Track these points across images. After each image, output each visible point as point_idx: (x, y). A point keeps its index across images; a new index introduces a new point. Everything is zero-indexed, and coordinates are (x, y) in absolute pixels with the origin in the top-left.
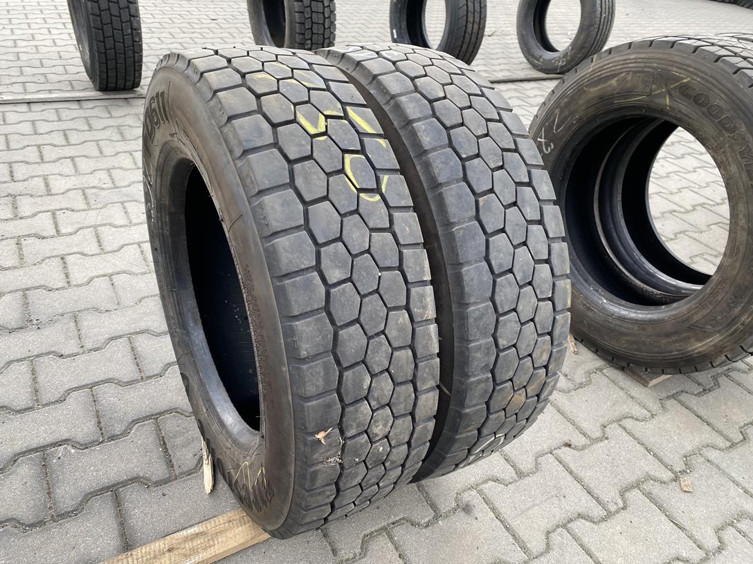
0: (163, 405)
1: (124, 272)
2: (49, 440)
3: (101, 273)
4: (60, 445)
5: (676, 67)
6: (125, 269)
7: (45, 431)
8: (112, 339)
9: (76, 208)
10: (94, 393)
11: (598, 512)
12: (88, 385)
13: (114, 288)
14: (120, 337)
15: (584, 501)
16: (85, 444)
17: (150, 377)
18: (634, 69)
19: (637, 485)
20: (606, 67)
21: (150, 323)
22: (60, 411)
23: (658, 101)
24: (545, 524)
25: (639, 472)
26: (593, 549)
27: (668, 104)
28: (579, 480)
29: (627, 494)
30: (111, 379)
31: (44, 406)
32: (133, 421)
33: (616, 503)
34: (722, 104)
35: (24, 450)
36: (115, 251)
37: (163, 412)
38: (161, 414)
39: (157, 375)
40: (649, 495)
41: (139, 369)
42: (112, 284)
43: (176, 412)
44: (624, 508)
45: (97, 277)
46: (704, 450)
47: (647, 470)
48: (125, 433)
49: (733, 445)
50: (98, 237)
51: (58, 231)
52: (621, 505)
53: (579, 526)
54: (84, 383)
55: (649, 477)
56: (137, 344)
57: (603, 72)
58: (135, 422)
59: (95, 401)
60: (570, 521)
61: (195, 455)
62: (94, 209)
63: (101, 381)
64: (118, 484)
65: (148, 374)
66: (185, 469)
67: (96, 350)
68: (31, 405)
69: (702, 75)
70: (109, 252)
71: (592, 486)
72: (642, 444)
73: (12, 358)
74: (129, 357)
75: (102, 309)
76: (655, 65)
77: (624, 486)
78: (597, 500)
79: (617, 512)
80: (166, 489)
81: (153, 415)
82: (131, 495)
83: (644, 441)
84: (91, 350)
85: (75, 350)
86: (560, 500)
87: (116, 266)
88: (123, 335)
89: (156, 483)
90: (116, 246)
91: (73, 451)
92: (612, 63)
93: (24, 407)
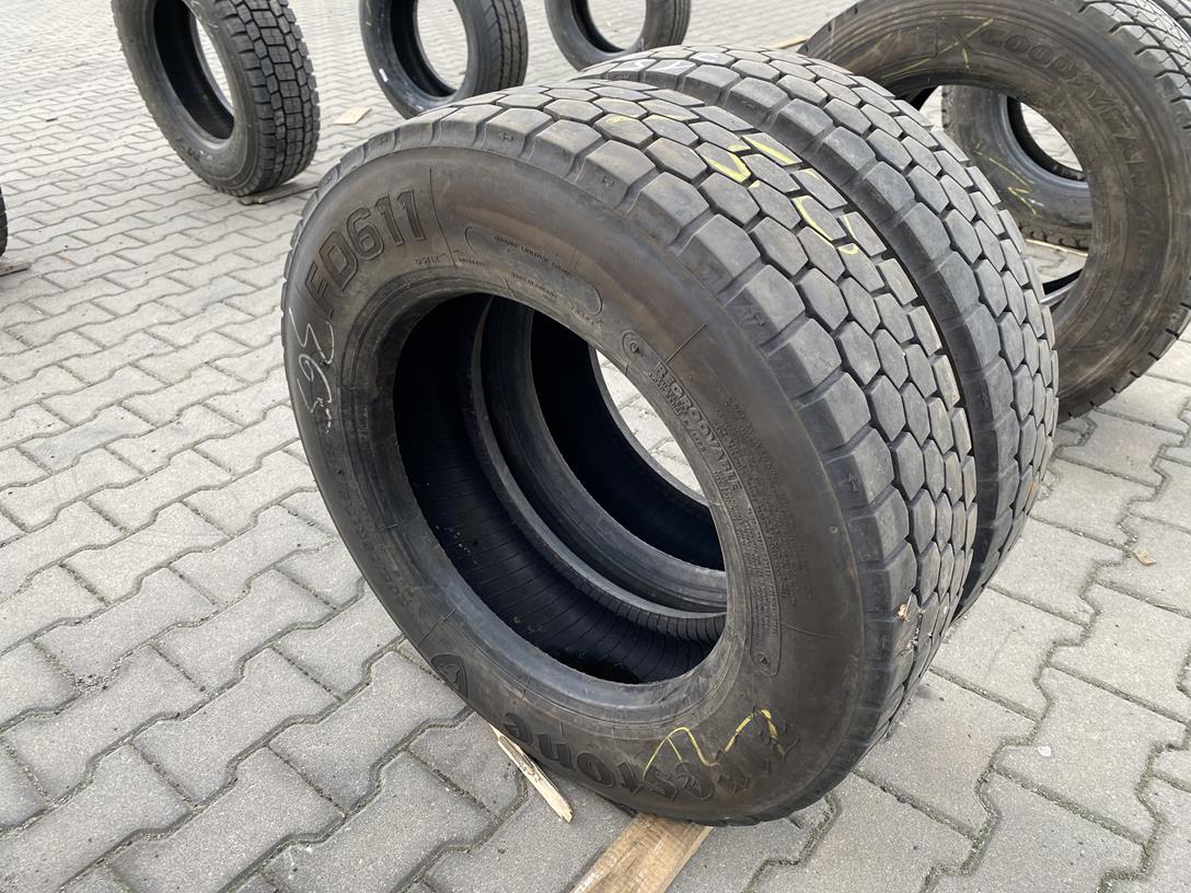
0: (402, 725)
1: (188, 551)
2: (257, 850)
3: (148, 565)
4: (280, 850)
5: (968, 9)
6: (186, 546)
7: (239, 839)
8: (244, 659)
9: (26, 479)
10: (278, 751)
11: (1074, 631)
12: (257, 743)
13: (189, 582)
14: (256, 651)
15: (1048, 624)
16: (322, 831)
17: (351, 693)
18: (903, 26)
19: (1091, 580)
20: (856, 33)
21: (290, 613)
22: (241, 800)
23: (951, 60)
24: (1026, 671)
25: (1083, 563)
26: (1099, 677)
27: (967, 61)
28: (1024, 600)
29: (1089, 595)
30: (290, 718)
31: (207, 802)
32: (373, 766)
33: (1084, 611)
34: (1048, 42)
35: (226, 882)
36: (147, 525)
37: (411, 735)
38: (409, 738)
39: (360, 684)
40: (1111, 585)
41: (324, 687)
42: (181, 576)
43: (430, 727)
44: (1098, 613)
45: (146, 574)
46: (1133, 507)
47: (1090, 556)
48: (373, 789)
49: (1158, 490)
50: (100, 513)
51: (21, 526)
52: (1092, 611)
53: (1064, 655)
54: (249, 742)
55: (1099, 565)
56: (294, 652)
57: (853, 41)
58: (377, 765)
59: (287, 762)
60: (1049, 655)
61: (506, 776)
62: (58, 472)
63: (276, 728)
64: (419, 866)
65: (346, 688)
66: (506, 802)
67: (231, 684)
68: (184, 811)
69: (1008, 11)
70: (138, 530)
71: (1044, 600)
72: (1063, 527)
73: (92, 752)
74: (295, 677)
75: (192, 619)
76: (935, 13)
77: (1079, 586)
78: (1060, 615)
79: (1093, 621)
80: (498, 841)
81: (397, 746)
82: (451, 874)
83: (1062, 522)
84: (222, 688)
85: (197, 698)
86: (1021, 634)
87: (166, 547)
88: (260, 647)
89: (475, 841)
90: (144, 517)
91: (309, 849)
92: (863, 25)
93: (173, 818)
